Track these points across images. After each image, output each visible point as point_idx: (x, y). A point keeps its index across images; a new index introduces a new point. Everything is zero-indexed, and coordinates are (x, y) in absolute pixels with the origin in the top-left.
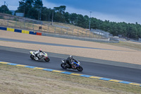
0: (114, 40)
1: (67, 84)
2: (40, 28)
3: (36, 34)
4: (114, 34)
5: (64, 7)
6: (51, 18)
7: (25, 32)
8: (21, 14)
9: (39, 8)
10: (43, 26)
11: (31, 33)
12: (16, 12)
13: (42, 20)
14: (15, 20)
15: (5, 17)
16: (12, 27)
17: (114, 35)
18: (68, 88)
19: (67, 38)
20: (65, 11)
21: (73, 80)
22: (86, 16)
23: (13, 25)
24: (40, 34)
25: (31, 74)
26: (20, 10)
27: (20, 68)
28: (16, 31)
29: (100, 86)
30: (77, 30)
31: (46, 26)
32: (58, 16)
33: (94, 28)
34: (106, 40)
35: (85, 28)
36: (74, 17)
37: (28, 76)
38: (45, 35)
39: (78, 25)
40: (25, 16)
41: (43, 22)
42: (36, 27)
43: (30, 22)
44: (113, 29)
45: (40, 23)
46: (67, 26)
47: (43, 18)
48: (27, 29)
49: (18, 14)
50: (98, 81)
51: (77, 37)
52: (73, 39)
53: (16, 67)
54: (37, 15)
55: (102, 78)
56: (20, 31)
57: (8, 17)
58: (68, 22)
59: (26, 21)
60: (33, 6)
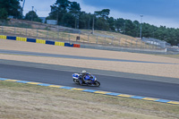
0: (173, 50)
1: (113, 109)
2: (78, 38)
3: (73, 46)
4: (171, 43)
5: (107, 11)
6: (91, 25)
7: (60, 44)
8: (54, 22)
9: (76, 13)
10: (81, 36)
11: (66, 45)
12: (47, 18)
13: (80, 28)
14: (46, 29)
15: (34, 26)
16: (43, 38)
17: (172, 45)
18: (116, 113)
19: (112, 50)
20: (109, 16)
21: (122, 103)
22: (136, 22)
23: (44, 36)
24: (78, 46)
25: (68, 97)
26: (52, 16)
27: (54, 89)
28: (47, 42)
29: (156, 109)
30: (124, 40)
31: (86, 36)
32: (100, 23)
33: (147, 36)
34: (162, 51)
35: (135, 36)
36: (120, 23)
37: (65, 99)
38: (84, 47)
39: (126, 34)
40: (59, 24)
41: (82, 31)
42: (72, 37)
43: (66, 31)
44: (171, 36)
45: (77, 32)
46: (112, 35)
47: (82, 26)
48: (61, 40)
49: (49, 22)
50: (153, 103)
51: (125, 48)
52: (120, 50)
53: (49, 88)
54: (74, 22)
55: (158, 100)
56: (53, 43)
57: (37, 26)
58: (113, 30)
59: (60, 30)
60: (68, 10)
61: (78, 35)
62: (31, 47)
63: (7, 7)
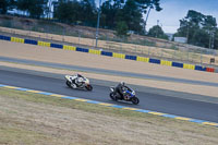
2: (212, 60)
3: (205, 69)
7: (189, 67)
8: (183, 40)
9: (211, 29)
11: (197, 68)
12: (175, 35)
13: (215, 48)
14: (173, 48)
15: (158, 44)
16: (169, 59)
23: (171, 56)
24: (212, 70)
25: (199, 132)
26: (181, 33)
27: (181, 122)
28: (174, 64)
37: (194, 135)
40: (188, 42)
43: (197, 51)
45: (212, 53)
48: (192, 62)
49: (177, 39)
53: (175, 121)
54: (208, 41)
56: (181, 66)
57: (163, 44)
59: (190, 50)
60: (201, 26)
61: (212, 57)
62: (154, 69)
63: (128, 20)
